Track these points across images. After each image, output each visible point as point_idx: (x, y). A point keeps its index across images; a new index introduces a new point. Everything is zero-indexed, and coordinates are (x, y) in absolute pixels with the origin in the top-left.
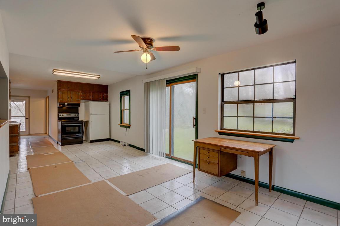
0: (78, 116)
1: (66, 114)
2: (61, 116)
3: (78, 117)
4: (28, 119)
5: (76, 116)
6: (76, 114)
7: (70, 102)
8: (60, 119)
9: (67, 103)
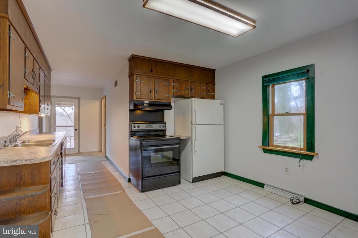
0: (165, 128)
1: (144, 125)
2: (137, 128)
3: (164, 131)
4: (77, 131)
5: (162, 128)
6: (162, 125)
7: (154, 100)
8: (133, 133)
9: (148, 102)
